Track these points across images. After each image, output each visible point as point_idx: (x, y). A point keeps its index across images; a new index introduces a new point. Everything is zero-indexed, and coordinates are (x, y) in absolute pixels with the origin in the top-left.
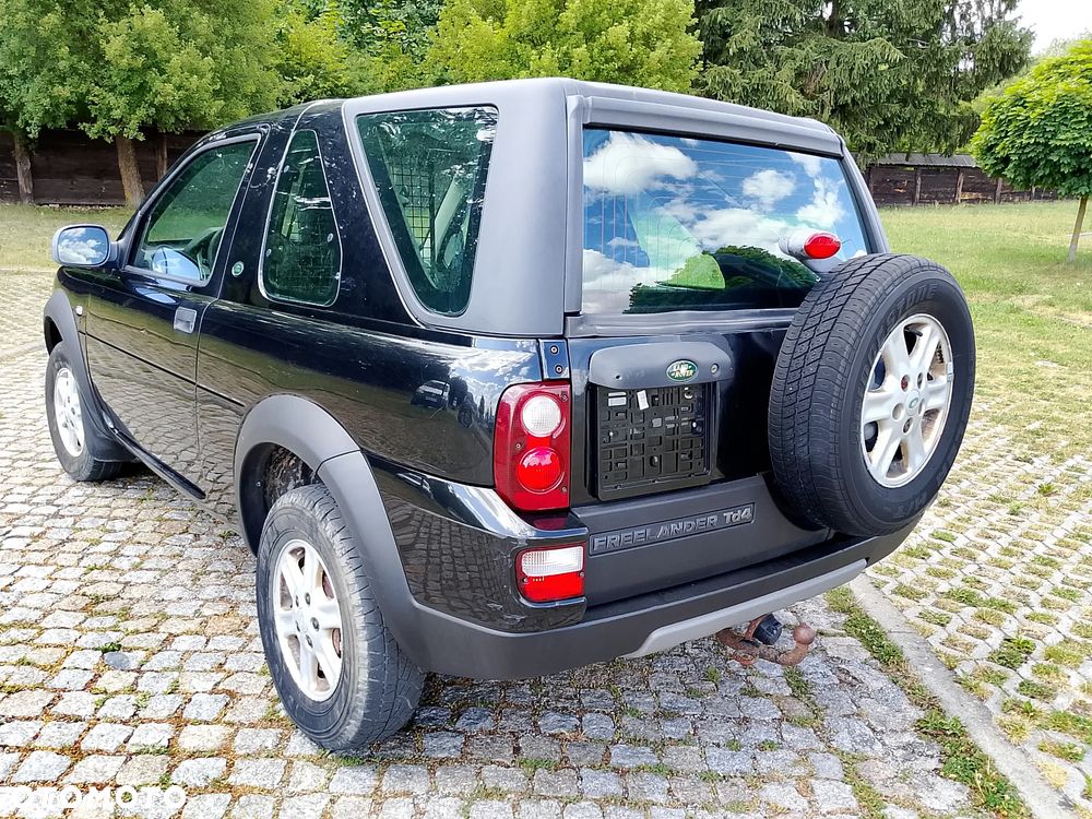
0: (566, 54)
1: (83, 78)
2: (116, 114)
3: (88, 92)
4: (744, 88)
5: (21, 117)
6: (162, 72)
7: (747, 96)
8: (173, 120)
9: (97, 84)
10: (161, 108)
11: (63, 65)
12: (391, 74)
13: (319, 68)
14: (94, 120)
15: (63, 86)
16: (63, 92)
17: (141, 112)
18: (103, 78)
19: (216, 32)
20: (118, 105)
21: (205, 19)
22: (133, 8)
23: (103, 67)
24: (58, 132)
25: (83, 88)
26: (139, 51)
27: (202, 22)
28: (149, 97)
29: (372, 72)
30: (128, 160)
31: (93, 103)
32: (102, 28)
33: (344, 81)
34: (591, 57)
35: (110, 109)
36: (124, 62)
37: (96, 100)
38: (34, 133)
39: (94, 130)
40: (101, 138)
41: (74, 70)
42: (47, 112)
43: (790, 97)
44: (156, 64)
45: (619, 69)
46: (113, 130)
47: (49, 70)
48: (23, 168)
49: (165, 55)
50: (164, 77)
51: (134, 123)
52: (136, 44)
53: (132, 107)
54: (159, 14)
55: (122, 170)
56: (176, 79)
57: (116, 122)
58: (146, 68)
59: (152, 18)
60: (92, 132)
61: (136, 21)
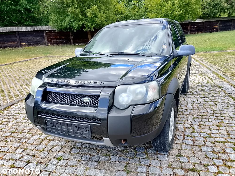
0: (173, 3)
1: (83, 20)
2: (89, 26)
3: (84, 23)
4: (214, 5)
5: (73, 29)
6: (97, 17)
7: (214, 6)
8: (99, 26)
9: (86, 21)
10: (97, 24)
11: (80, 18)
12: (135, 12)
13: (121, 12)
14: (85, 28)
15: (80, 22)
16: (81, 23)
17: (93, 26)
18: (87, 20)
19: (106, 9)
20: (90, 24)
21: (104, 6)
22: (92, 6)
23: (86, 18)
24: (79, 30)
25: (84, 22)
26: (93, 14)
27: (103, 7)
28: (95, 22)
29: (132, 12)
30: (89, 35)
31: (85, 25)
32: (86, 10)
33: (127, 15)
34: (179, 3)
35: (88, 25)
36: (91, 16)
37: (86, 24)
38: (75, 31)
39: (86, 30)
40: (87, 31)
41: (82, 19)
42: (77, 27)
43: (225, 5)
44: (96, 16)
45: (185, 4)
46: (89, 29)
47: (78, 19)
48: (71, 38)
49: (97, 14)
50: (97, 18)
51: (92, 28)
52: (92, 13)
53: (92, 25)
54: (96, 6)
55: (89, 37)
56: (99, 19)
57: (89, 28)
58: (94, 17)
59: (95, 7)
60: (85, 30)
61: (92, 8)
